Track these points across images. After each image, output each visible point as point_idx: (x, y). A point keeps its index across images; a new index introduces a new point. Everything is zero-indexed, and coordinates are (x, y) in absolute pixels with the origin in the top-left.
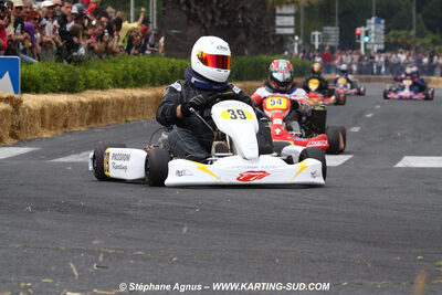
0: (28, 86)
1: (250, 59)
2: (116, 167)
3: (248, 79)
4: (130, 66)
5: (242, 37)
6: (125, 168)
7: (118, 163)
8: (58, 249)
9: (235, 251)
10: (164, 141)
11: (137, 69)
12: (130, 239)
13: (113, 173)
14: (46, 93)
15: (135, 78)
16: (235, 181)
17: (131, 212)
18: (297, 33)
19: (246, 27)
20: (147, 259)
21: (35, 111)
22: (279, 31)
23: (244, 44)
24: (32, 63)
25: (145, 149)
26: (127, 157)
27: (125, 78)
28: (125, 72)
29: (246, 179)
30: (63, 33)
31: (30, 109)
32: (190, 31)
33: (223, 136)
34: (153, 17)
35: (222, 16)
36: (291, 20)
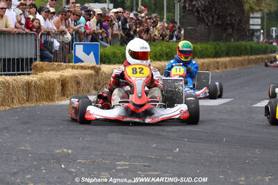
0: (104, 59)
1: (234, 44)
3: (232, 56)
4: (164, 48)
5: (230, 31)
8: (122, 155)
9: (226, 157)
11: (168, 50)
12: (163, 150)
14: (115, 64)
15: (167, 55)
17: (164, 134)
18: (262, 28)
19: (232, 25)
20: (174, 162)
21: (108, 75)
22: (252, 27)
23: (231, 35)
24: (106, 47)
27: (161, 55)
28: (161, 52)
30: (124, 29)
31: (105, 74)
32: (199, 27)
34: (177, 19)
35: (218, 19)
36: (259, 21)
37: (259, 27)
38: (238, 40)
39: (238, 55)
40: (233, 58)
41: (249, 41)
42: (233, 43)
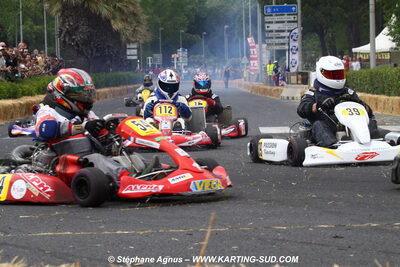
2: (267, 153)
5: (108, 62)
6: (273, 153)
7: (268, 150)
10: (301, 132)
13: (265, 157)
16: (354, 160)
18: (139, 58)
19: (110, 57)
22: (129, 58)
23: (109, 66)
25: (287, 139)
26: (275, 145)
29: (362, 158)
32: (79, 60)
33: (343, 128)
34: (58, 53)
35: (97, 51)
36: (135, 51)
37: (135, 58)
38: (117, 70)
39: (117, 86)
40: (112, 88)
41: (127, 70)
42: (112, 74)
